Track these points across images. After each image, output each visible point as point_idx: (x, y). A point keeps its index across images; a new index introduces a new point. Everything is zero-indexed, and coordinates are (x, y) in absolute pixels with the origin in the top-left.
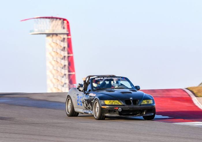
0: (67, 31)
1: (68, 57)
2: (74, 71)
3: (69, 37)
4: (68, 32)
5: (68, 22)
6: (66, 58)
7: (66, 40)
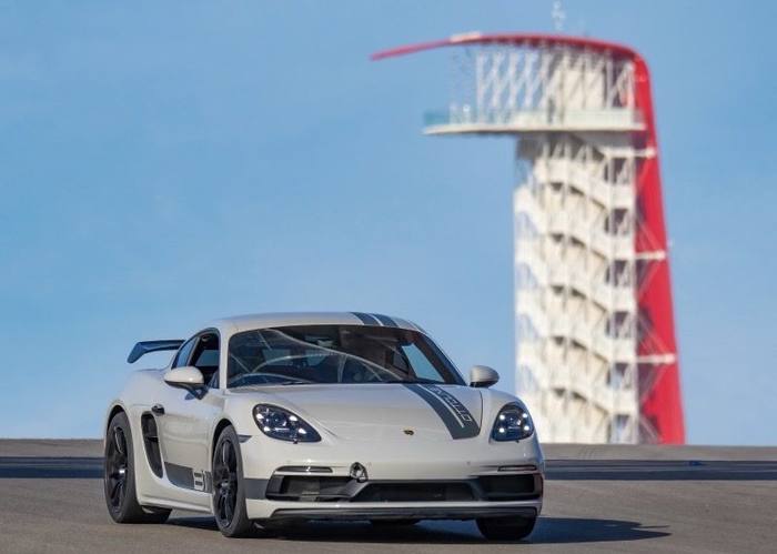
0: (636, 120)
1: (639, 264)
2: (671, 347)
3: (649, 153)
4: (640, 127)
5: (641, 69)
6: (628, 274)
7: (628, 171)
